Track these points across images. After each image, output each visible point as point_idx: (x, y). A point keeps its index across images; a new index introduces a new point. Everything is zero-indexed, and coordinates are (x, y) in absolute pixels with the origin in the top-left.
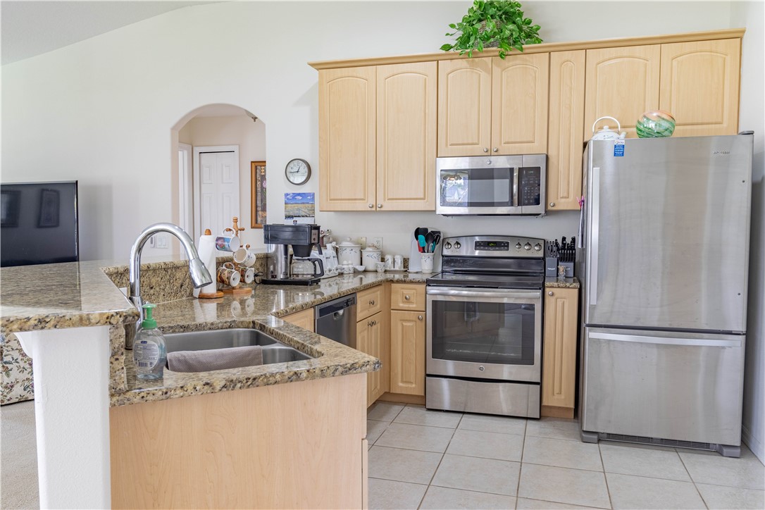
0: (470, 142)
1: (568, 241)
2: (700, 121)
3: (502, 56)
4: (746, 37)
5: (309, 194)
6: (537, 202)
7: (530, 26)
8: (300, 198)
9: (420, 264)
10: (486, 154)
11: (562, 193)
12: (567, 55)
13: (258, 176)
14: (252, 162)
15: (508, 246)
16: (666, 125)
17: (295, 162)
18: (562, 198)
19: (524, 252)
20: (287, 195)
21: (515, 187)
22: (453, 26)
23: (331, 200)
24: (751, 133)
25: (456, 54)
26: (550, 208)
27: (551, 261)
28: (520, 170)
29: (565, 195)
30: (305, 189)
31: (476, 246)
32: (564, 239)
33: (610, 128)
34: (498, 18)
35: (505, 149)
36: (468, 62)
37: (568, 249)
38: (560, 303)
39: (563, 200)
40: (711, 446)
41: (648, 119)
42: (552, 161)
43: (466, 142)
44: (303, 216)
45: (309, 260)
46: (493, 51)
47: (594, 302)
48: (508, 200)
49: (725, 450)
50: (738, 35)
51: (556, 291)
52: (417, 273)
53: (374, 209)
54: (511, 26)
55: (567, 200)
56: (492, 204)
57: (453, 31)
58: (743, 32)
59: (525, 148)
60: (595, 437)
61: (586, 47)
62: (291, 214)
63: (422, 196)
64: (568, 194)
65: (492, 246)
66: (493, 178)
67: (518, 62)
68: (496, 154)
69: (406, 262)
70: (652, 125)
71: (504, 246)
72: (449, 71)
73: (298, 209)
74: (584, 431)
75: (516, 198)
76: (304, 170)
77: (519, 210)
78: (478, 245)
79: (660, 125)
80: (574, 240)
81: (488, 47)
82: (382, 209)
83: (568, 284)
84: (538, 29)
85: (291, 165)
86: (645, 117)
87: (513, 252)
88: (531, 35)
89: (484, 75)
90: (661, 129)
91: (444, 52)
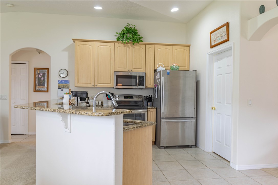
0: (124, 67)
1: (150, 96)
2: (181, 66)
3: (133, 44)
4: (191, 46)
5: (67, 81)
6: (143, 85)
7: (140, 36)
8: (64, 82)
9: (108, 103)
10: (128, 71)
11: (149, 83)
12: (150, 46)
13: (37, 73)
14: (34, 68)
15: (133, 98)
16: (178, 67)
17: (63, 70)
18: (149, 84)
19: (138, 99)
20: (59, 81)
21: (138, 81)
22: (117, 33)
23: (79, 83)
24: (196, 71)
25: (121, 42)
26: (146, 87)
27: (146, 102)
28: (139, 76)
29: (150, 84)
30: (66, 79)
31: (124, 98)
32: (149, 95)
33: (162, 66)
34: (132, 33)
35: (134, 70)
36: (123, 45)
37: (150, 98)
38: (151, 113)
39: (149, 85)
40: (189, 146)
41: (174, 65)
42: (147, 74)
43: (123, 67)
44: (65, 88)
45: (85, 102)
46: (131, 42)
47: (163, 112)
48: (135, 85)
49: (192, 146)
50: (189, 46)
51: (150, 109)
52: (106, 106)
53: (94, 86)
54: (136, 36)
55: (150, 85)
56: (132, 86)
57: (117, 34)
58: (190, 45)
59: (139, 70)
60: (164, 147)
61: (155, 44)
62: (61, 87)
63: (110, 83)
64: (151, 83)
65: (129, 98)
66: (132, 78)
67: (137, 46)
68: (131, 71)
69: (102, 102)
70: (174, 67)
71: (132, 98)
72: (118, 46)
73: (63, 86)
74: (161, 146)
75: (138, 84)
76: (66, 73)
77: (138, 87)
78: (125, 97)
79: (176, 67)
80: (152, 96)
81: (130, 41)
82: (97, 86)
83: (154, 108)
84: (142, 38)
85: (61, 71)
86: (173, 65)
87: (135, 99)
88: (140, 39)
89: (128, 48)
90: (177, 68)
91: (117, 41)
